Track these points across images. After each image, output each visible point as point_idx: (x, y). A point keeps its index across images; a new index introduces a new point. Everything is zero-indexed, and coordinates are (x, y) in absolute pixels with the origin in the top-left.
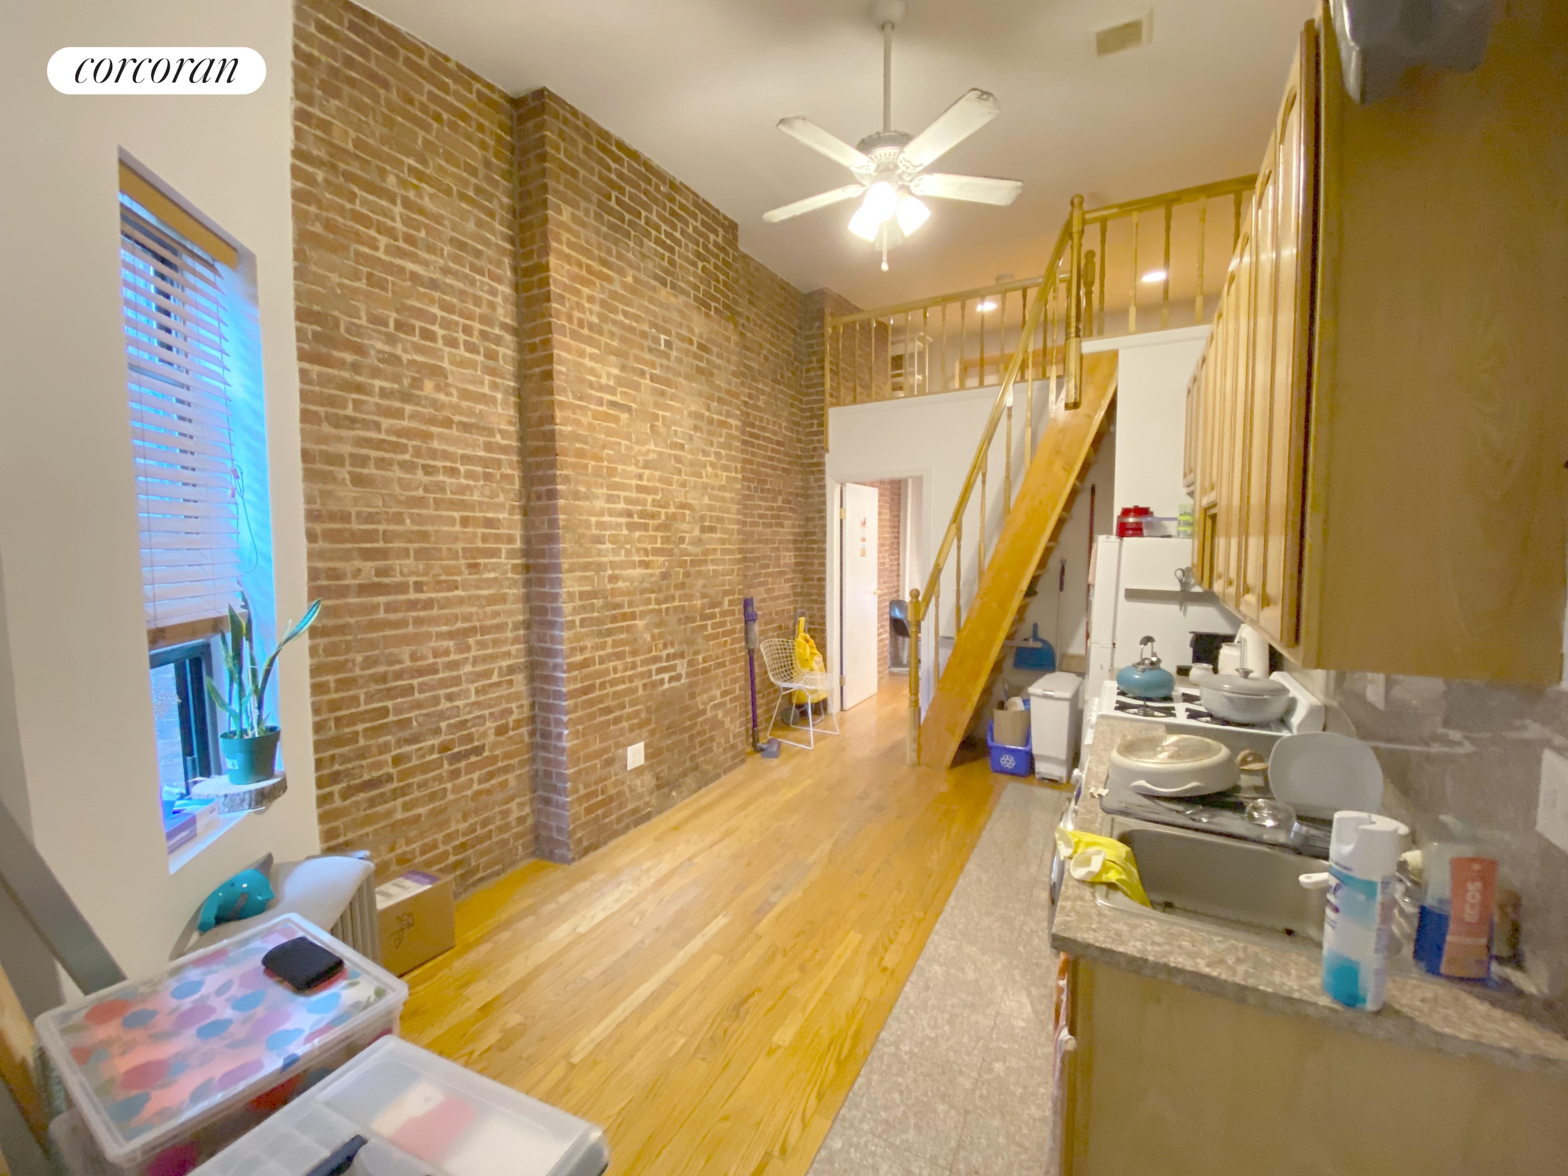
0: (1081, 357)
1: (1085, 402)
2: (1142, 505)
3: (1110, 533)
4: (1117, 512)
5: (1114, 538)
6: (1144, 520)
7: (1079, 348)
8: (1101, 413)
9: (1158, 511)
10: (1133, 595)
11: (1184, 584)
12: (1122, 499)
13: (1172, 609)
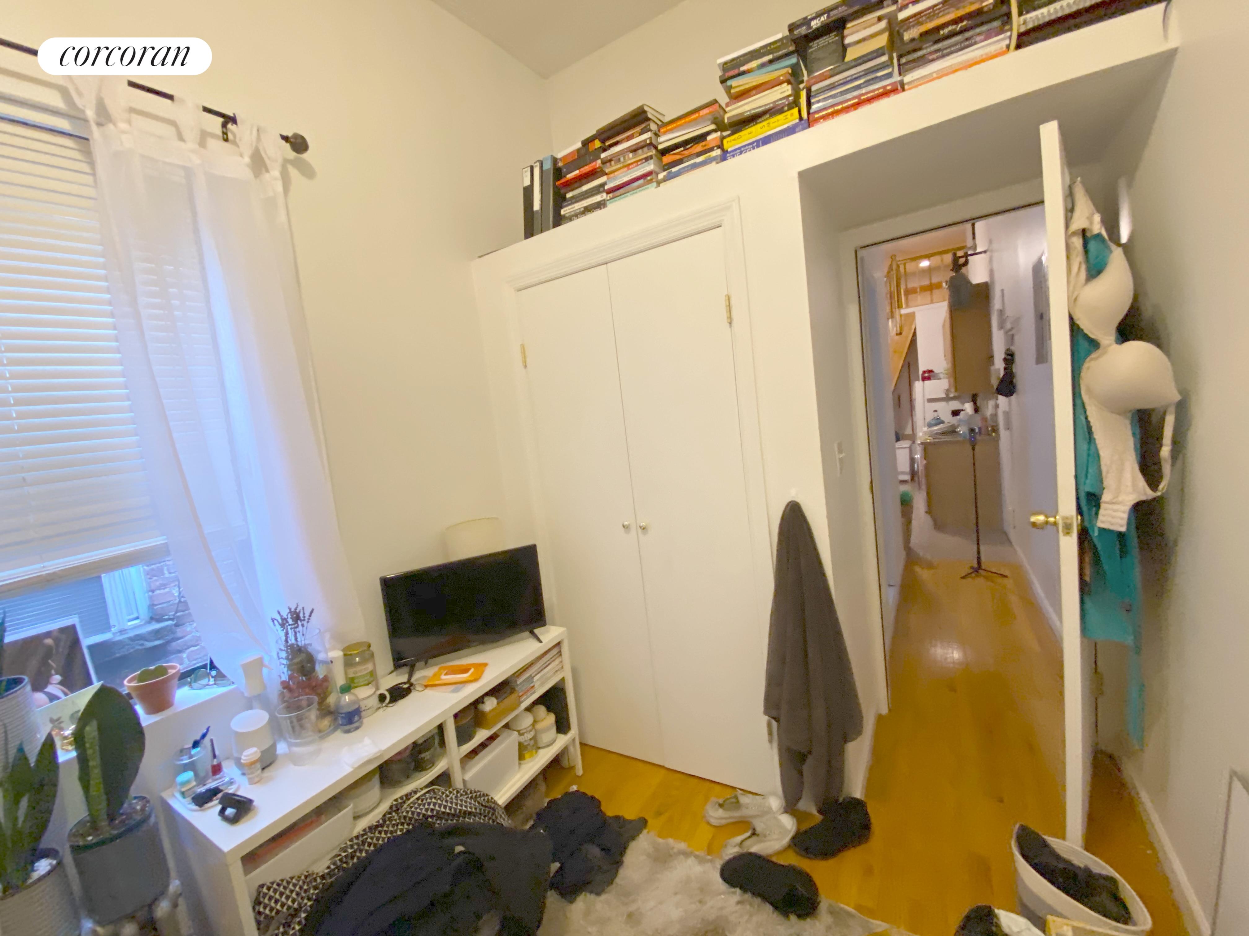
0: (901, 316)
1: (904, 333)
2: (930, 369)
3: (918, 380)
4: (921, 372)
5: (921, 382)
6: (931, 374)
7: (900, 312)
8: (911, 335)
9: (936, 371)
10: (930, 400)
11: (947, 395)
12: (922, 368)
13: (943, 404)
